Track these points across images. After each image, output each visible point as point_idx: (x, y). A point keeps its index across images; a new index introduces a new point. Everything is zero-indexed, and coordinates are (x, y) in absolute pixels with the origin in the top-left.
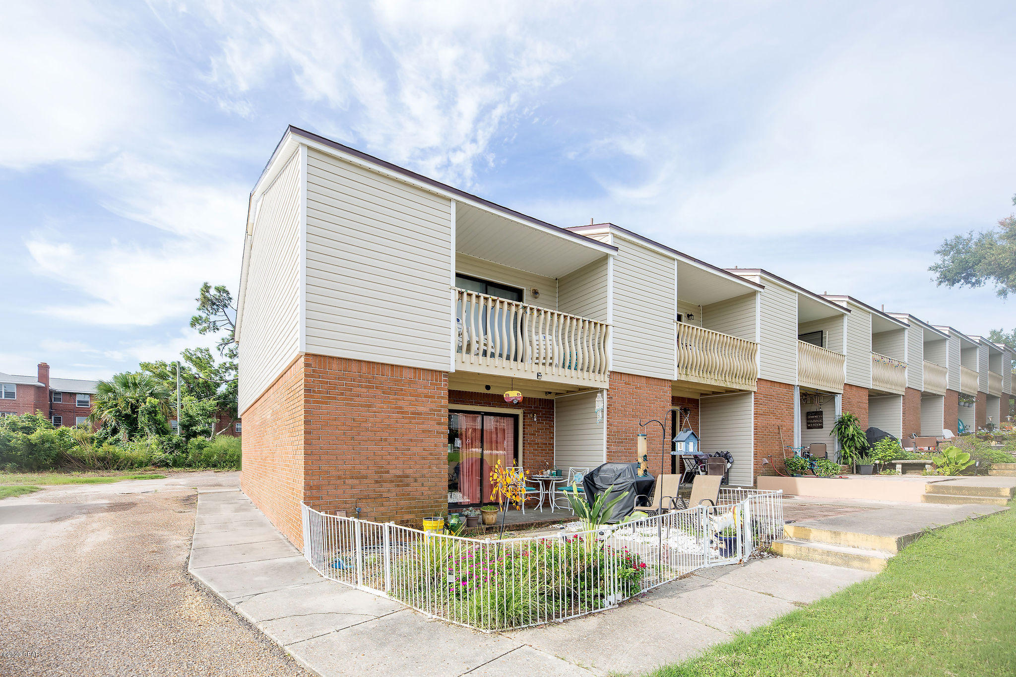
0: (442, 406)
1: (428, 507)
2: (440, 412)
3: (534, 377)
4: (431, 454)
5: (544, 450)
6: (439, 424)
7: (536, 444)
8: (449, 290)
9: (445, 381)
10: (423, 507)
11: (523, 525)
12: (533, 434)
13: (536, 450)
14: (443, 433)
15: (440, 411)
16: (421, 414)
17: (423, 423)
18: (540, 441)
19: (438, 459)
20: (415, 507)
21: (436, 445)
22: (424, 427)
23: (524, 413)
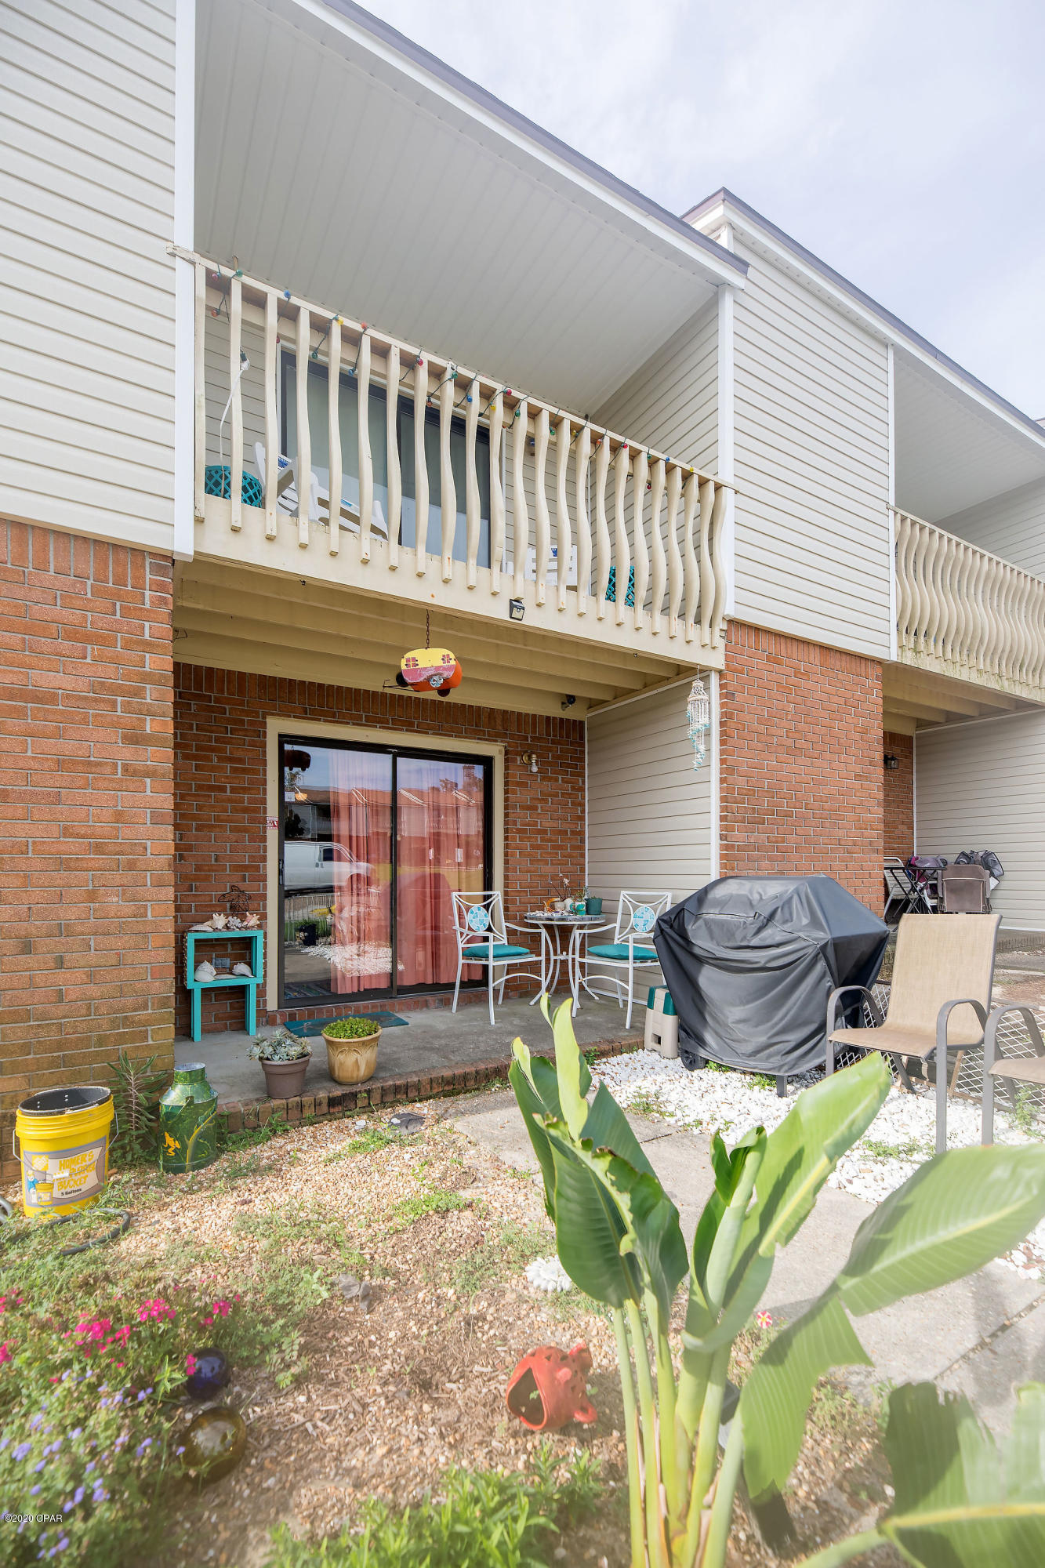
0: (146, 678)
1: (85, 1042)
2: (135, 695)
3: (499, 611)
4: (99, 849)
5: (560, 847)
6: (135, 739)
7: (539, 832)
8: (168, 260)
9: (161, 587)
10: (60, 1045)
11: (465, 1077)
12: (529, 808)
13: (538, 847)
14: (151, 773)
15: (138, 693)
16: (52, 699)
17: (59, 734)
18: (547, 824)
19: (131, 866)
20: (26, 1049)
21: (119, 817)
22: (67, 747)
23: (507, 753)
